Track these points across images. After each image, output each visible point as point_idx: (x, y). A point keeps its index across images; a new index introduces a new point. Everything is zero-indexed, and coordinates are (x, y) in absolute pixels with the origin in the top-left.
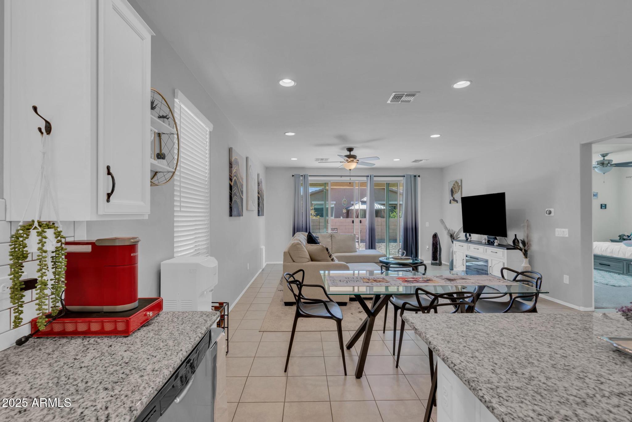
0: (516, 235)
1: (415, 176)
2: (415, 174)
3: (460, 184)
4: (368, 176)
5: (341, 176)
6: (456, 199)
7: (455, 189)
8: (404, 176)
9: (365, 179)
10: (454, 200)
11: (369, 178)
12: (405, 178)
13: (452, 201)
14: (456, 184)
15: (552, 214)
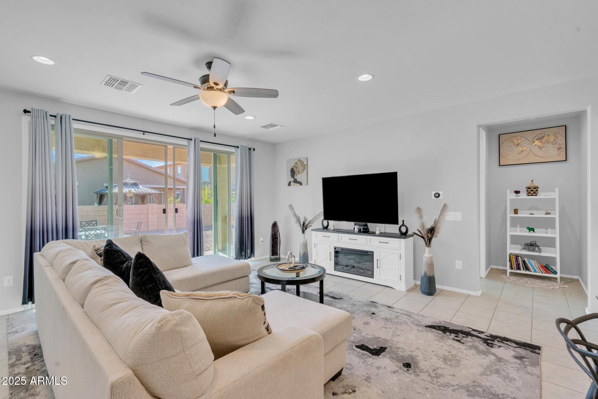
0: (403, 221)
1: (250, 149)
2: (250, 147)
3: (305, 163)
4: (191, 140)
5: (144, 132)
6: (298, 180)
7: (296, 168)
8: (238, 147)
9: (185, 142)
10: (296, 181)
11: (193, 142)
12: (239, 149)
13: (292, 183)
14: (299, 163)
15: (441, 197)
